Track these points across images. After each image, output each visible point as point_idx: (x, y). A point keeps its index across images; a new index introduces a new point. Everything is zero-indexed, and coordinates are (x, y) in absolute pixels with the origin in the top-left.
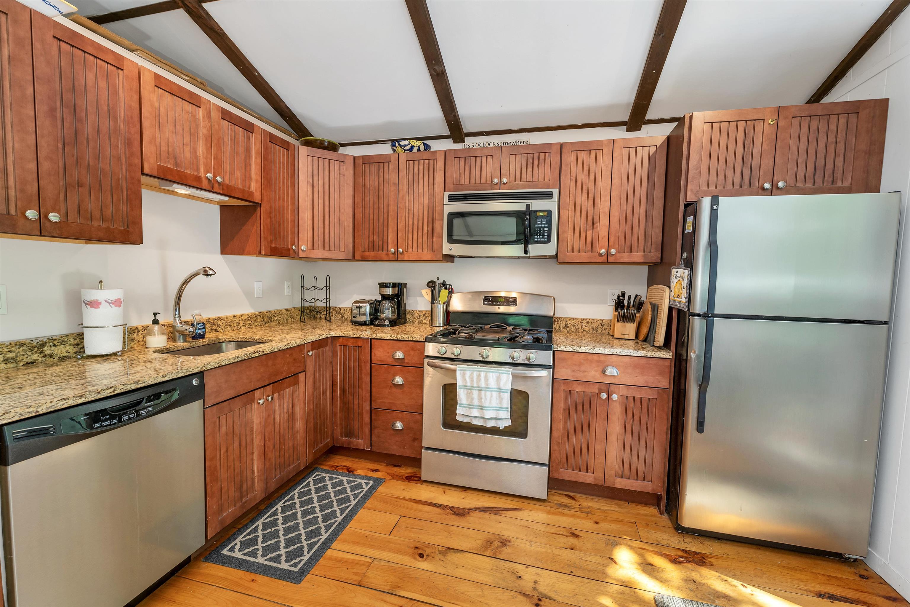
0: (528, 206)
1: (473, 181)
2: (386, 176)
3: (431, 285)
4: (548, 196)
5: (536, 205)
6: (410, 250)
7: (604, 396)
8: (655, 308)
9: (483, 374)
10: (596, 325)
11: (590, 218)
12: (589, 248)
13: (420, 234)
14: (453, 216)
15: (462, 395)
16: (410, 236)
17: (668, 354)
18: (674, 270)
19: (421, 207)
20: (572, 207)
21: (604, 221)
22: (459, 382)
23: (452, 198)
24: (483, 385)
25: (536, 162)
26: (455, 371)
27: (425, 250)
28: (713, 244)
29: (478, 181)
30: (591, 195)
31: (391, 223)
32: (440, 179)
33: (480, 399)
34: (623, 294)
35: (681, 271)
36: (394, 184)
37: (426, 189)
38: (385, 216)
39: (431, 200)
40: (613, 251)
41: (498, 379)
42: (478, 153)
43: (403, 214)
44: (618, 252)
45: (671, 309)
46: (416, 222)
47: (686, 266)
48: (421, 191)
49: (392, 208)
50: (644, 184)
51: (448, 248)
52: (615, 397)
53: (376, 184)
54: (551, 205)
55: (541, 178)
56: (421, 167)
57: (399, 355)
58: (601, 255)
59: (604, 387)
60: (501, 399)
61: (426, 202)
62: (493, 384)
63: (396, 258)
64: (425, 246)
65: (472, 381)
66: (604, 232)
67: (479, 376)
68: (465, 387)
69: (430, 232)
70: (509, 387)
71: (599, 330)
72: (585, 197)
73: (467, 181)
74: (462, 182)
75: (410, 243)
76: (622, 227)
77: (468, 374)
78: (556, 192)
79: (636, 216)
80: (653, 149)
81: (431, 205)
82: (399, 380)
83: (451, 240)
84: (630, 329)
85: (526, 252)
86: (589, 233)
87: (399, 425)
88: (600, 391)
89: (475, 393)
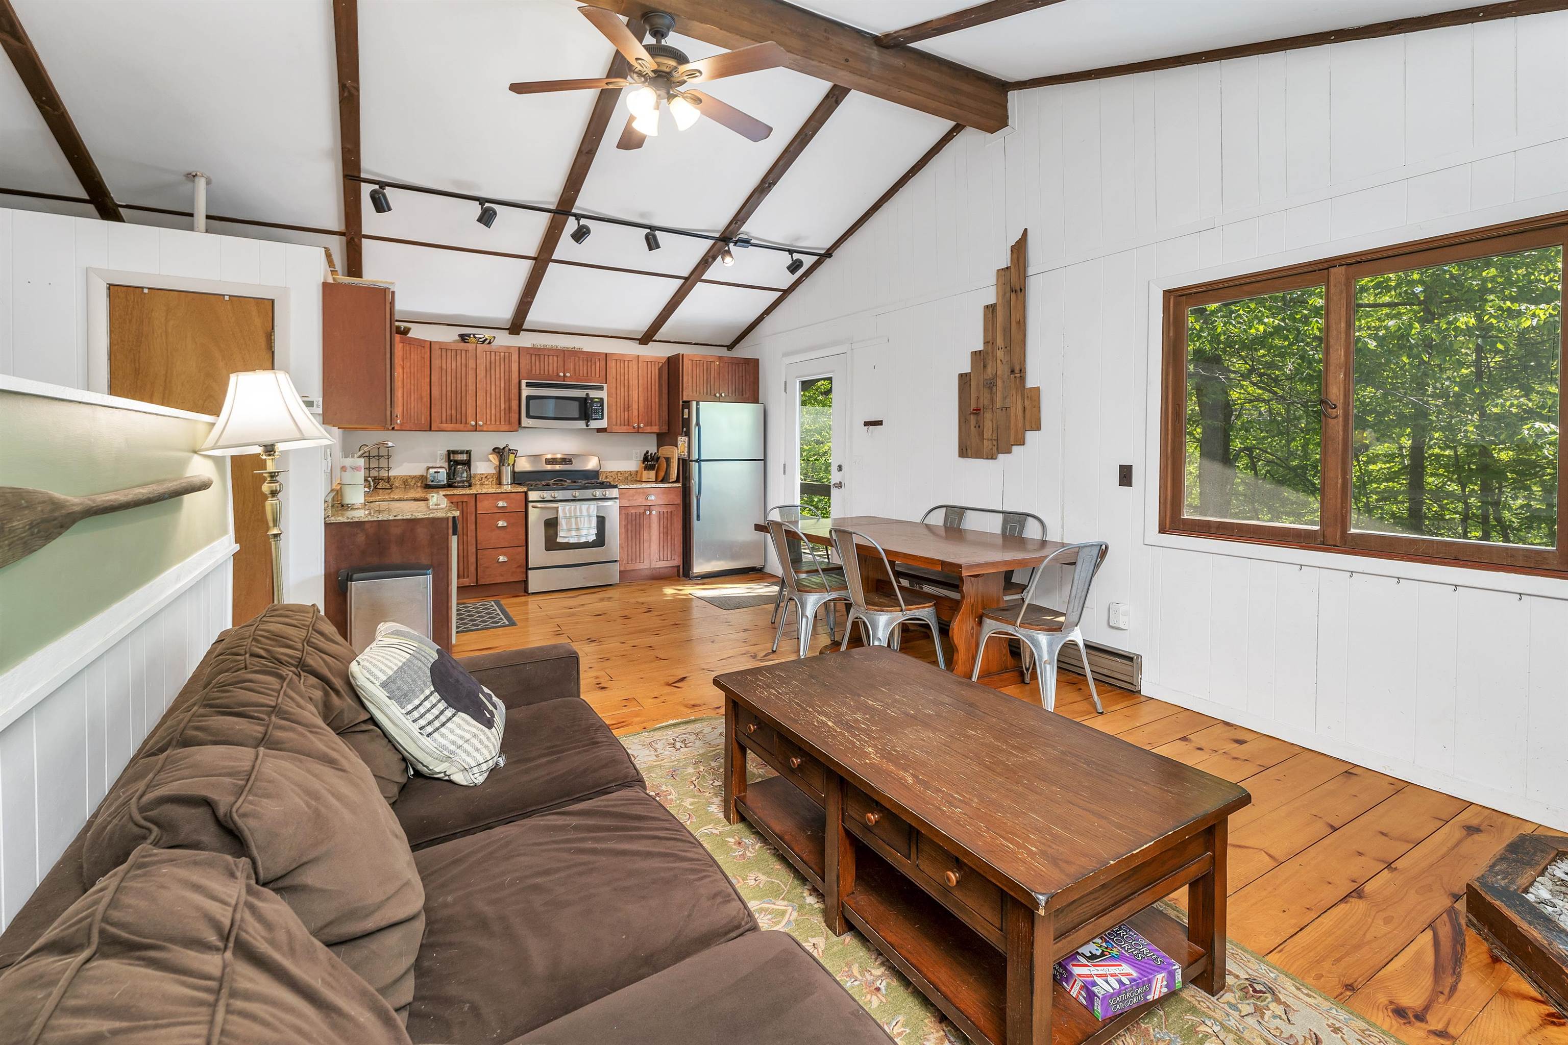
0: (587, 394)
1: (542, 372)
2: (463, 361)
3: (496, 450)
4: (601, 388)
5: (593, 394)
6: (489, 423)
7: (648, 513)
8: (668, 460)
9: (578, 507)
10: (626, 475)
11: (626, 403)
12: (626, 423)
13: (498, 410)
14: (529, 398)
15: (563, 524)
16: (488, 411)
17: (679, 485)
18: (679, 438)
19: (498, 389)
20: (614, 396)
21: (635, 406)
22: (561, 514)
23: (529, 385)
24: (578, 514)
25: (589, 364)
26: (557, 508)
27: (503, 423)
28: (698, 424)
29: (546, 373)
30: (626, 389)
31: (471, 401)
32: (515, 367)
33: (576, 524)
34: (647, 452)
35: (683, 438)
36: (472, 368)
37: (502, 375)
38: (463, 394)
39: (507, 384)
40: (642, 425)
41: (588, 509)
42: (546, 353)
43: (481, 394)
44: (645, 426)
45: (679, 459)
46: (493, 401)
47: (686, 435)
48: (498, 376)
49: (471, 387)
50: (657, 385)
51: (525, 422)
52: (654, 512)
53: (454, 366)
54: (603, 394)
55: (593, 375)
56: (498, 358)
57: (501, 504)
58: (634, 427)
59: (647, 508)
60: (590, 522)
61: (502, 385)
62: (585, 513)
63: (475, 429)
64: (503, 419)
65: (570, 513)
66: (635, 413)
67: (575, 509)
68: (565, 517)
69: (507, 408)
70: (595, 513)
71: (629, 478)
72: (622, 389)
73: (538, 372)
74: (534, 372)
75: (489, 417)
76: (646, 410)
77: (567, 508)
78: (605, 386)
79: (653, 404)
80: (660, 364)
81: (507, 388)
82: (501, 523)
83: (528, 416)
84: (652, 474)
85: (587, 426)
86: (626, 413)
87: (502, 559)
88: (645, 511)
89: (573, 520)
